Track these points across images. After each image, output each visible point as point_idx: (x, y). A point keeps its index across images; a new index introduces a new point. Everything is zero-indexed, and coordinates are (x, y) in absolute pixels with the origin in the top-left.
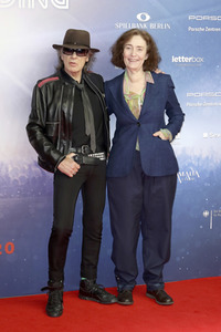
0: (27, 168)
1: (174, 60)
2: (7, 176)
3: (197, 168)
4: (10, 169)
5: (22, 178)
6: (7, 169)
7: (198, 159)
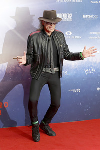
1: (84, 17)
7: (95, 64)
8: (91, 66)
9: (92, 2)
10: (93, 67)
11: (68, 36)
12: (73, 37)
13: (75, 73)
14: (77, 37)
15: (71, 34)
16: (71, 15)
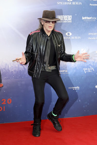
0: (17, 66)
1: (83, 18)
2: (8, 70)
3: (93, 67)
4: (10, 67)
5: (15, 71)
6: (8, 66)
7: (94, 63)
8: (90, 65)
9: (90, 4)
10: (91, 65)
11: (68, 36)
12: (73, 38)
13: (75, 71)
14: (76, 38)
15: (71, 34)
16: (71, 16)
